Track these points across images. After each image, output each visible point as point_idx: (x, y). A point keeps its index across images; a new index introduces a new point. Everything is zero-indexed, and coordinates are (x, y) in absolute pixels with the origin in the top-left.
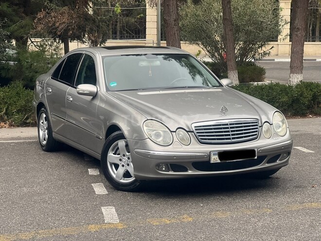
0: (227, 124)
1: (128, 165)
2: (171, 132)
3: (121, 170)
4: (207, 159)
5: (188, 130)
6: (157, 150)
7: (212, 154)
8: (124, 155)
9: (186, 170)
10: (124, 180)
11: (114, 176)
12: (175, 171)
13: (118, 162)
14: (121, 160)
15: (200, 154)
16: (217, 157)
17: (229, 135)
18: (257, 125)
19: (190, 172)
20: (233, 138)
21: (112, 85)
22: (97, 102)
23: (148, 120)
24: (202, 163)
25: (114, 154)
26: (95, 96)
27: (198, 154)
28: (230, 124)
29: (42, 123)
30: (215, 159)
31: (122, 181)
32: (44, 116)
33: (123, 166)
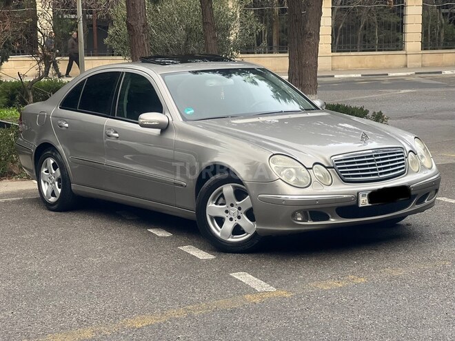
0: (371, 156)
1: (239, 217)
2: (307, 169)
3: (229, 225)
4: (354, 203)
5: (326, 165)
6: (292, 194)
7: (360, 195)
8: (232, 205)
9: (328, 219)
10: (233, 238)
11: (219, 234)
12: (314, 221)
13: (222, 214)
14: (227, 212)
15: (347, 196)
16: (366, 198)
17: (375, 170)
18: (403, 156)
19: (332, 220)
20: (381, 174)
21: (188, 113)
22: (173, 137)
23: (274, 155)
24: (347, 208)
25: (216, 204)
26: (165, 128)
27: (345, 196)
28: (376, 156)
29: (47, 172)
30: (364, 202)
31: (230, 240)
32: (52, 162)
33: (231, 219)
